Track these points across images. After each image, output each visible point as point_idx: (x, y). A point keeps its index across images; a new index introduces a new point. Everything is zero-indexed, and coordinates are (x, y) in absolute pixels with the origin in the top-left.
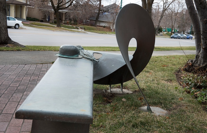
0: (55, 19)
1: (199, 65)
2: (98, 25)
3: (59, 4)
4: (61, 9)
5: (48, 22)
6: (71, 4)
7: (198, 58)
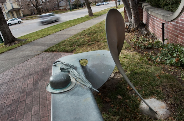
0: (37, 12)
1: (133, 27)
2: (59, 9)
3: (36, 4)
4: (39, 6)
5: (34, 14)
6: (43, 2)
7: (131, 23)
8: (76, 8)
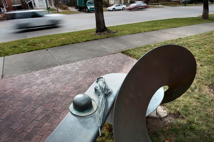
2: (172, 1)
8: (194, 2)
